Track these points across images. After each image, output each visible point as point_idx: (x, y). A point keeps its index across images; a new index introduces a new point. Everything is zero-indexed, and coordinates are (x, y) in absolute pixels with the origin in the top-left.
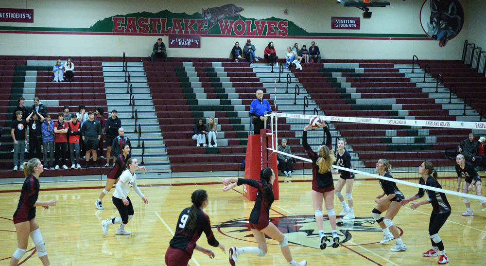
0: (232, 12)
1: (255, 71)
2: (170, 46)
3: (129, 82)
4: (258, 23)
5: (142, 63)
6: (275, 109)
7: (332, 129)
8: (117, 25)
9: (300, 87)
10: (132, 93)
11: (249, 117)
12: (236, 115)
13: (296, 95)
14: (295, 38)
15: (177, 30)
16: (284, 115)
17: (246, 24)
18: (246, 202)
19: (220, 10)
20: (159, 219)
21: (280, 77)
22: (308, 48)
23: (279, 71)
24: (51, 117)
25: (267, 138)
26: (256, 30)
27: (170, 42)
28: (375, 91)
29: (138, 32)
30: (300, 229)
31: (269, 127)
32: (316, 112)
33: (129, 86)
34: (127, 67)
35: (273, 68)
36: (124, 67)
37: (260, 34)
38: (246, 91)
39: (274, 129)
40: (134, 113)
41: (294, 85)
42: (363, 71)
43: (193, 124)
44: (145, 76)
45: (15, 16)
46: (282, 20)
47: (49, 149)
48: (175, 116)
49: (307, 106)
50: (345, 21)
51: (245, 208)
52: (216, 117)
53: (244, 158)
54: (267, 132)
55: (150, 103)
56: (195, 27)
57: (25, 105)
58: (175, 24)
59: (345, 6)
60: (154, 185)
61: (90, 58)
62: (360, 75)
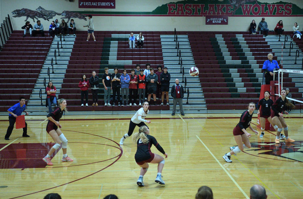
1: (266, 40)
2: (207, 23)
3: (178, 48)
4: (269, 6)
5: (187, 35)
6: (281, 67)
8: (170, 9)
9: (299, 51)
10: (180, 56)
11: (262, 72)
12: (252, 71)
13: (296, 58)
14: (297, 16)
15: (212, 12)
16: (288, 71)
17: (261, 7)
20: (199, 140)
21: (285, 45)
23: (284, 40)
24: (126, 71)
25: (275, 87)
26: (268, 11)
27: (206, 20)
29: (185, 14)
30: (298, 150)
33: (179, 51)
34: (177, 38)
35: (280, 38)
36: (175, 38)
37: (271, 14)
38: (260, 54)
39: (281, 81)
40: (182, 70)
41: (295, 50)
43: (222, 77)
44: (189, 44)
45: (103, 4)
46: (288, 3)
47: (125, 92)
48: (210, 71)
52: (238, 72)
54: (275, 83)
55: (192, 62)
56: (224, 10)
58: (210, 8)
60: (195, 118)
61: (152, 32)
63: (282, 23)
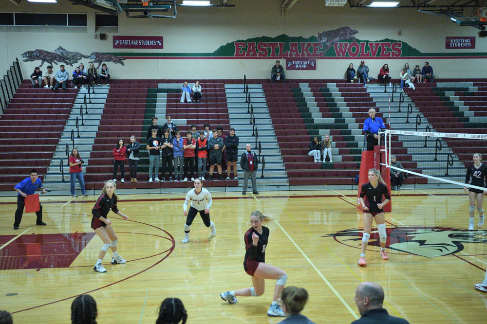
0: (346, 34)
1: (368, 91)
2: (288, 68)
3: (250, 102)
4: (371, 44)
5: (261, 85)
6: (388, 127)
7: (444, 146)
8: (238, 49)
9: (412, 106)
10: (252, 113)
11: (363, 134)
12: (350, 132)
13: (408, 114)
14: (408, 58)
15: (294, 54)
16: (398, 132)
17: (360, 46)
18: (359, 214)
19: (335, 33)
21: (393, 97)
22: (421, 68)
23: (392, 91)
24: (180, 134)
25: (381, 154)
26: (370, 51)
27: (287, 64)
29: (258, 56)
30: (413, 239)
31: (382, 144)
32: (428, 130)
33: (250, 106)
34: (247, 88)
35: (386, 88)
36: (245, 88)
37: (374, 55)
38: (359, 110)
39: (388, 146)
40: (255, 131)
41: (406, 104)
42: (477, 89)
43: (310, 141)
44: (264, 96)
45: (147, 43)
46: (396, 41)
47: (179, 163)
48: (292, 133)
49: (420, 125)
50: (460, 41)
51: (359, 219)
52: (330, 135)
53: (358, 173)
54: (381, 149)
55: (269, 121)
56: (311, 50)
57: (158, 124)
58: (292, 48)
59: (461, 25)
60: (273, 197)
61: (214, 81)
62: (473, 94)
63: (388, 68)
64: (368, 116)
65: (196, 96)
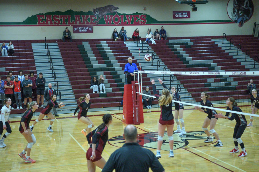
0: (111, 10)
1: (127, 46)
2: (74, 32)
3: (49, 55)
4: (128, 16)
5: (57, 43)
6: (140, 69)
7: (175, 79)
8: (40, 20)
9: (155, 55)
10: (51, 62)
11: (125, 74)
12: (116, 73)
13: (152, 60)
14: (151, 25)
15: (78, 22)
16: (146, 72)
17: (120, 17)
18: (124, 125)
19: (104, 9)
20: (72, 137)
21: (142, 49)
22: (159, 31)
23: (142, 46)
25: (136, 86)
26: (127, 20)
27: (74, 29)
28: (200, 55)
29: (54, 24)
30: (157, 140)
31: (137, 80)
32: (165, 70)
33: (50, 58)
34: (47, 46)
35: (138, 44)
36: (45, 46)
37: (129, 23)
38: (122, 58)
39: (140, 81)
40: (54, 74)
41: (151, 54)
42: (193, 43)
43: (90, 79)
44: (59, 51)
46: (142, 14)
48: (79, 75)
49: (159, 66)
50: (181, 13)
53: (122, 99)
54: (136, 83)
55: (63, 67)
56: (89, 20)
58: (76, 18)
59: (181, 4)
60: (68, 118)
61: (24, 41)
62: (191, 46)
63: (138, 31)
64: (127, 62)
65: (10, 52)
